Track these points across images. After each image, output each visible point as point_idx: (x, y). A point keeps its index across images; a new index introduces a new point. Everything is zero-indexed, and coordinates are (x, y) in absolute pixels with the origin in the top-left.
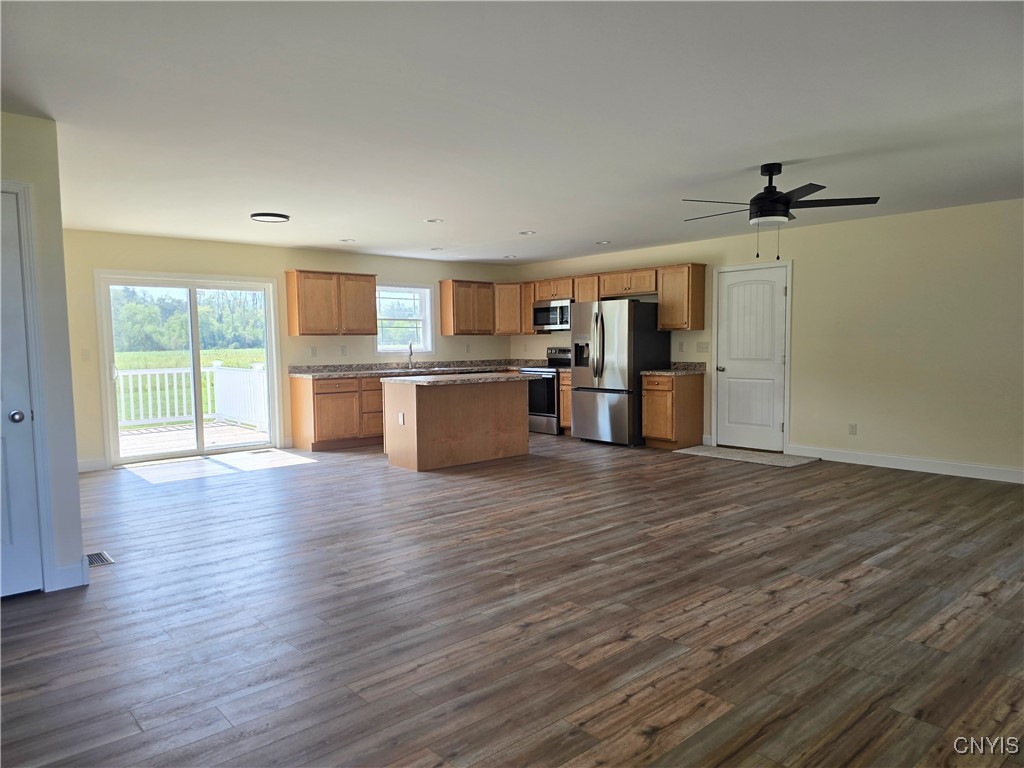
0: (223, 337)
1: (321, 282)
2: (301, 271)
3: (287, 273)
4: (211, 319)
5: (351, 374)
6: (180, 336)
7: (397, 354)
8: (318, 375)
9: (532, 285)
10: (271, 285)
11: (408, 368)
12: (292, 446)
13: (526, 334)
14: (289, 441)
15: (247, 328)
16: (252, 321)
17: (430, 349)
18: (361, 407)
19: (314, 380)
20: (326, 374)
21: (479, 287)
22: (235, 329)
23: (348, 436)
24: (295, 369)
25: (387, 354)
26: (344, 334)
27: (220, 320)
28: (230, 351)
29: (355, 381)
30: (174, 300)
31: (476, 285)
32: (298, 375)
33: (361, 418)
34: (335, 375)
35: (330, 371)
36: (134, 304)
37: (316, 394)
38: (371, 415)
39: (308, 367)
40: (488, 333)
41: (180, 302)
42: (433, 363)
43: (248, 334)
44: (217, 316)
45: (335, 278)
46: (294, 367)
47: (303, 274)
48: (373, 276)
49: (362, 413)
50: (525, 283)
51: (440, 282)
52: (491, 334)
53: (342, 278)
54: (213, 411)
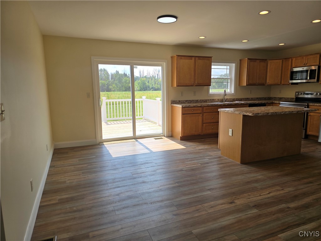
0: (149, 87)
1: (187, 61)
2: (178, 56)
3: (172, 57)
4: (146, 82)
5: (199, 105)
6: (138, 87)
7: (219, 95)
8: (184, 105)
9: (291, 59)
10: (165, 63)
11: (223, 101)
12: (171, 136)
13: (283, 85)
14: (170, 134)
15: (156, 85)
16: (157, 83)
17: (233, 92)
18: (203, 121)
19: (182, 108)
20: (188, 105)
21: (260, 62)
22: (152, 85)
23: (196, 134)
24: (174, 102)
25: (214, 95)
26: (196, 86)
27: (148, 82)
28: (151, 92)
29: (201, 108)
30: (136, 77)
31: (259, 61)
32: (175, 105)
33: (202, 125)
34: (192, 105)
35: (189, 103)
36: (126, 78)
37: (183, 114)
38: (207, 124)
39: (179, 101)
40: (263, 85)
41: (138, 77)
42: (234, 99)
43: (156, 86)
44: (148, 81)
45: (193, 58)
46: (173, 101)
47: (179, 57)
48: (211, 57)
49: (203, 123)
50: (285, 59)
51: (240, 60)
52: (264, 85)
53: (197, 58)
54: (142, 115)
